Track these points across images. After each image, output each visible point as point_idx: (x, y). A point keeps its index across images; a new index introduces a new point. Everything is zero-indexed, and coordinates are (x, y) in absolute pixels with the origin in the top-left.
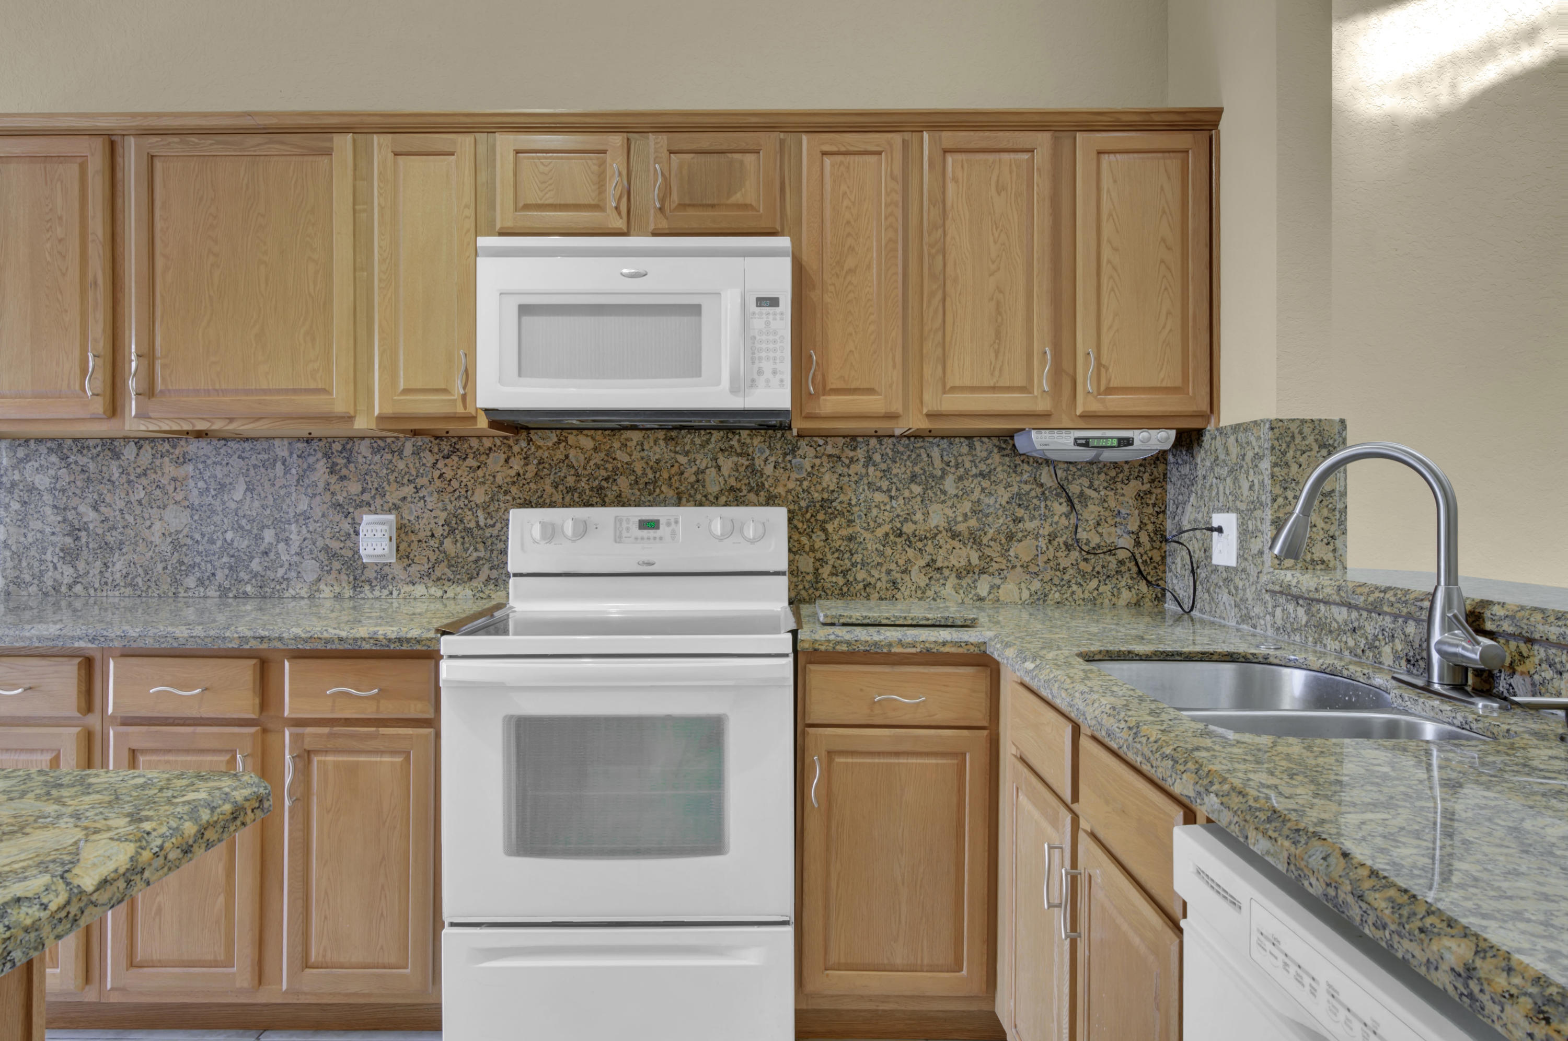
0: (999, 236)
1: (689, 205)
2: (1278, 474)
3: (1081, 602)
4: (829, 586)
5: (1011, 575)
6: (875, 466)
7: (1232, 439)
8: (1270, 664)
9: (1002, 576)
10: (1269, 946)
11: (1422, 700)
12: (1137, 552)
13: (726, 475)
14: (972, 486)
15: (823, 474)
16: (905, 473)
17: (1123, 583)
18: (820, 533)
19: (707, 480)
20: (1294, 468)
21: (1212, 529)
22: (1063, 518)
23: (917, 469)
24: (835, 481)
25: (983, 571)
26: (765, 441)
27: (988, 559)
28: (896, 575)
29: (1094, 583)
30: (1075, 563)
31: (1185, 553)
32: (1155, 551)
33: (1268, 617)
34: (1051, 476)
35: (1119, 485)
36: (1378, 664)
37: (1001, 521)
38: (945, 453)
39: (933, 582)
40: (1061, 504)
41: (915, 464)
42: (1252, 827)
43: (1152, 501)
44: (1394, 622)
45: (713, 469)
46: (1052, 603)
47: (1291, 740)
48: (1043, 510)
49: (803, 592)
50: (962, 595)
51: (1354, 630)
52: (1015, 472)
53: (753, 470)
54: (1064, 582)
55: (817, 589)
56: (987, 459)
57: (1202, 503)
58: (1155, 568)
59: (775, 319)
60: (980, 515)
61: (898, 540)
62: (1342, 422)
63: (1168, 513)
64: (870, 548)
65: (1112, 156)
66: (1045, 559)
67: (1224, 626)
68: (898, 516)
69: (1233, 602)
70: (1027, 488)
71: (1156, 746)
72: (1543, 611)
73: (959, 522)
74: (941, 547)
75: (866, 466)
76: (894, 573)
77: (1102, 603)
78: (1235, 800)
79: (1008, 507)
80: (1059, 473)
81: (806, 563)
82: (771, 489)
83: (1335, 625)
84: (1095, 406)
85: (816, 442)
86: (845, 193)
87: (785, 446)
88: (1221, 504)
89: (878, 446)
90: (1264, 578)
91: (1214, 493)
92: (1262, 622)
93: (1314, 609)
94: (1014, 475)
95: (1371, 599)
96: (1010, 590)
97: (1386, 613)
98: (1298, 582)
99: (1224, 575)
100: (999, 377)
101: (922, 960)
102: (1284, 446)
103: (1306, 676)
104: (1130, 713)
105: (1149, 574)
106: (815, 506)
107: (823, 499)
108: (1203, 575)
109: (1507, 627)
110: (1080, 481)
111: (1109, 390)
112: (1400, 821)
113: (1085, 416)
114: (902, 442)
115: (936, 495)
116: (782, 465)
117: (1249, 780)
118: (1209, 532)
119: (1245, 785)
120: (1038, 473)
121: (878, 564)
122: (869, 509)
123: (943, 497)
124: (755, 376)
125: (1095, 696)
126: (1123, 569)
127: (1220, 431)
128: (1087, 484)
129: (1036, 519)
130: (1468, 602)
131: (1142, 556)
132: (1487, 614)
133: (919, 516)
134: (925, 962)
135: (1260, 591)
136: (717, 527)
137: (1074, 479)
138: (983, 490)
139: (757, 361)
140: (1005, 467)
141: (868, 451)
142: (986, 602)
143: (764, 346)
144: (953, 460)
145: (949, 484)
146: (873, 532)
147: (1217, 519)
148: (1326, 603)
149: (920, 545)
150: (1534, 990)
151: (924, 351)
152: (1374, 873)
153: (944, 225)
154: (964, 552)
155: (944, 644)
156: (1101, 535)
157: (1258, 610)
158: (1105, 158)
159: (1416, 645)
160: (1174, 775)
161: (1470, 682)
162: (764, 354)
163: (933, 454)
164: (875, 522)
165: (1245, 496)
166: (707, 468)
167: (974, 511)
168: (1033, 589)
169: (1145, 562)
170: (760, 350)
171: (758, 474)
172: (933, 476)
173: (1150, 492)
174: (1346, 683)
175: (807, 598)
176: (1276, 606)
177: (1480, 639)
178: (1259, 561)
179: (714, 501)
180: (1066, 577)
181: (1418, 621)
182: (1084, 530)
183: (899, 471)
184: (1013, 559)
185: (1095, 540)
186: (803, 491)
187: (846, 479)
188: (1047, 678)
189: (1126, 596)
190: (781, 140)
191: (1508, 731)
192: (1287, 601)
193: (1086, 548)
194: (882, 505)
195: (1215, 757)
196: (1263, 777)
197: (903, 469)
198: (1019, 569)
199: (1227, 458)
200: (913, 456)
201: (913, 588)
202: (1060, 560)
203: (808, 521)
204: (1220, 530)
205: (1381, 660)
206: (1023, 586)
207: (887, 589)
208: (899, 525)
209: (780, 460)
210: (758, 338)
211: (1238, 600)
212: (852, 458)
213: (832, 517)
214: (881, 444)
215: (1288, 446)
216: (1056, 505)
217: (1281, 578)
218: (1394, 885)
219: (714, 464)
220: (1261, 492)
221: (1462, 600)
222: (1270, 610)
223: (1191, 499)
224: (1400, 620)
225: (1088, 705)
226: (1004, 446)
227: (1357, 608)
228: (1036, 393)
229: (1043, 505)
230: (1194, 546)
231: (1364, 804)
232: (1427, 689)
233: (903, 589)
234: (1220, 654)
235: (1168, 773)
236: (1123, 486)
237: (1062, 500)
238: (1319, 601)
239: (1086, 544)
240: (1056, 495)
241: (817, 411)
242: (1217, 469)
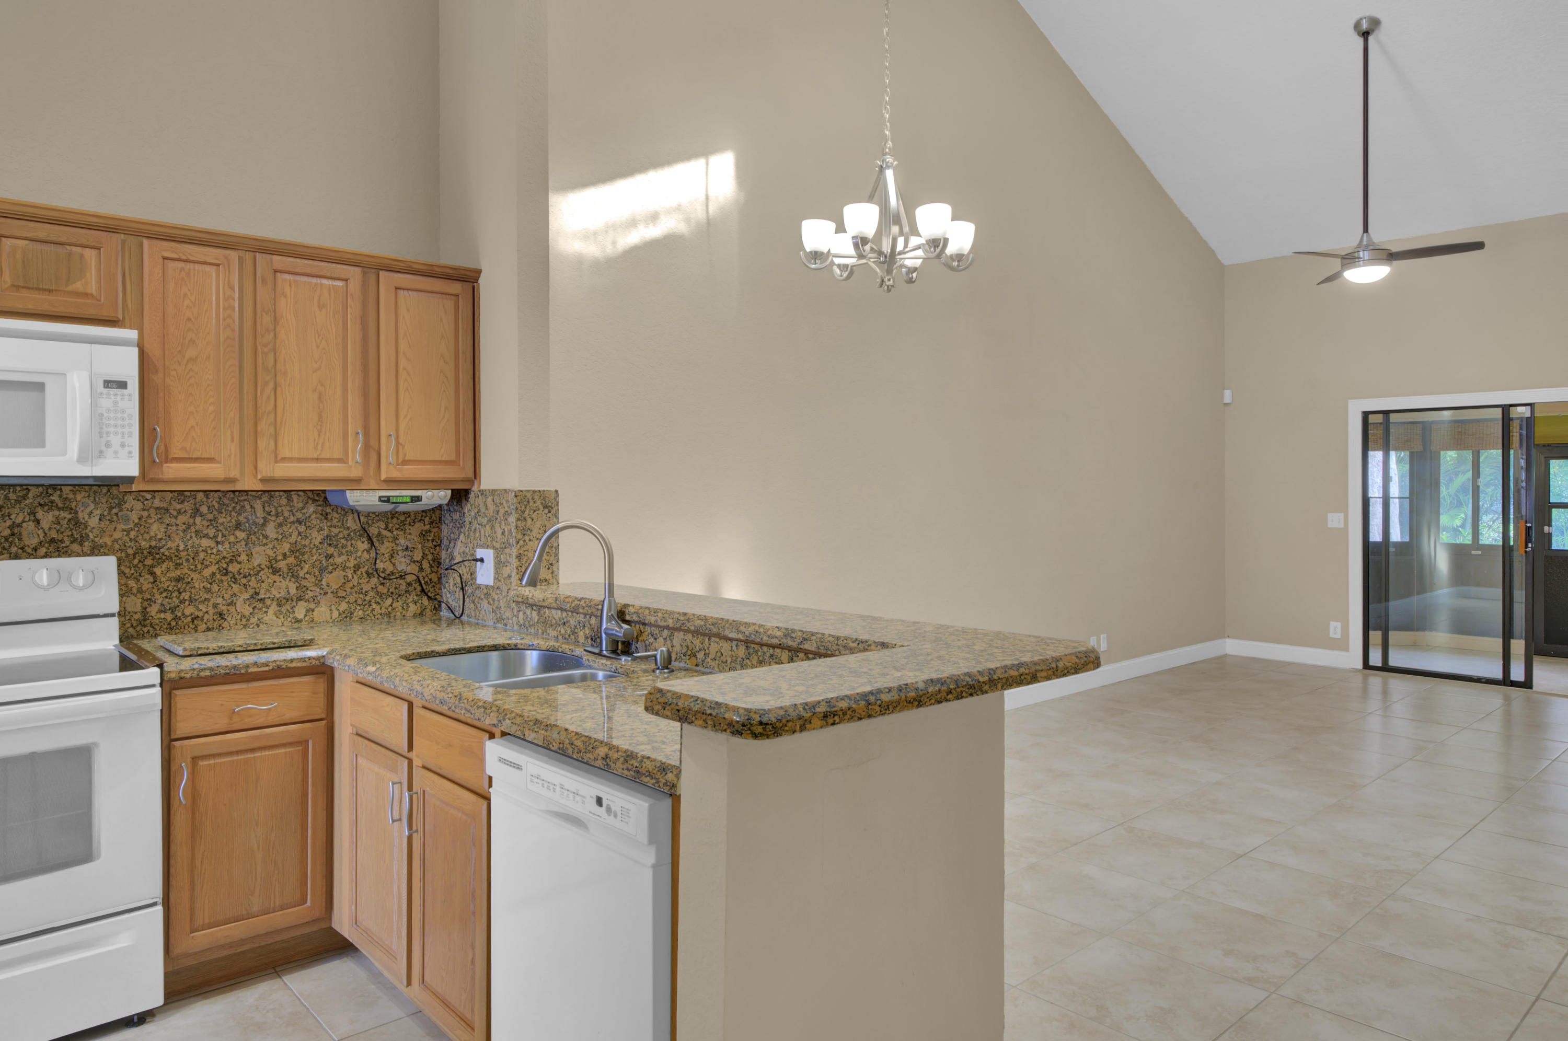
0: (320, 343)
1: (23, 287)
2: (520, 525)
3: (379, 616)
4: (157, 622)
5: (324, 601)
6: (202, 516)
7: (490, 499)
8: (518, 649)
9: (316, 601)
10: (536, 780)
11: (597, 661)
12: (420, 575)
13: (46, 527)
14: (291, 531)
15: (151, 524)
16: (230, 521)
17: (411, 599)
18: (148, 576)
19: (24, 533)
20: (529, 521)
21: (476, 560)
22: (365, 553)
23: (241, 518)
24: (163, 530)
25: (300, 599)
26: (89, 496)
27: (304, 589)
28: (224, 608)
29: (389, 601)
30: (374, 587)
31: (456, 575)
32: (434, 574)
33: (514, 618)
34: (355, 521)
35: (407, 527)
36: (577, 642)
37: (315, 558)
38: (266, 505)
39: (256, 611)
40: (363, 542)
41: (239, 514)
42: (527, 729)
43: (431, 538)
44: (585, 618)
45: (31, 523)
46: (357, 619)
47: (538, 689)
48: (349, 548)
49: (131, 630)
50: (282, 619)
51: (564, 624)
52: (326, 519)
53: (76, 522)
54: (366, 602)
55: (145, 626)
56: (303, 509)
57: (469, 541)
58: (434, 586)
59: (122, 399)
60: (298, 554)
61: (224, 578)
62: (556, 492)
63: (443, 546)
64: (197, 586)
65: (406, 292)
66: (352, 585)
67: (485, 626)
68: (224, 558)
69: (491, 610)
70: (335, 531)
71: (473, 703)
72: (649, 608)
73: (280, 561)
74: (263, 582)
75: (193, 517)
76: (220, 606)
77: (395, 616)
78: (518, 720)
79: (320, 546)
80: (362, 518)
81: (135, 604)
82: (96, 540)
83: (554, 621)
84: (395, 474)
85: (143, 497)
86: (185, 295)
87: (111, 501)
88: (482, 543)
89: (205, 499)
90: (512, 593)
91: (477, 535)
92: (510, 621)
93: (542, 612)
94: (325, 521)
95: (573, 605)
96: (322, 612)
97: (581, 613)
98: (533, 596)
99: (485, 591)
100: (322, 451)
101: (275, 903)
102: (523, 507)
103: (539, 655)
104: (453, 688)
105: (429, 591)
106: (142, 553)
107: (151, 546)
108: (470, 591)
109: (635, 618)
110: (378, 524)
111: (405, 462)
112: (586, 715)
113: (388, 481)
114: (228, 496)
115: (259, 539)
116: (108, 518)
117: (523, 709)
118: (474, 562)
119: (522, 712)
120: (345, 519)
121: (206, 599)
122: (197, 553)
123: (265, 541)
124: (103, 448)
125: (429, 682)
126: (411, 589)
127: (482, 492)
128: (383, 526)
129: (343, 555)
130: (619, 605)
131: (424, 578)
132: (627, 612)
133: (243, 557)
134: (277, 904)
135: (510, 601)
136: (43, 577)
137: (373, 523)
138: (300, 534)
139: (105, 435)
140: (318, 515)
141: (195, 504)
142: (303, 623)
143: (112, 422)
144: (273, 510)
145: (270, 530)
146: (200, 572)
147: (480, 553)
148: (549, 608)
149: (244, 581)
150: (624, 755)
151: (259, 429)
152: (577, 734)
153: (275, 329)
154: (284, 584)
155: (292, 661)
156: (394, 565)
157: (508, 614)
158: (401, 292)
159: (596, 630)
160: (485, 716)
161: (620, 648)
162: (112, 430)
163: (255, 506)
164: (203, 564)
165: (499, 538)
166: (24, 521)
167: (292, 551)
168: (341, 609)
169: (426, 583)
170: (108, 426)
171: (82, 526)
172: (255, 523)
173: (430, 531)
174: (560, 656)
175: (135, 635)
176: (519, 611)
177: (623, 625)
178: (508, 581)
179: (33, 554)
180: (368, 598)
181: (596, 616)
182: (382, 561)
183: (224, 520)
184: (325, 587)
185: (390, 568)
186: (131, 540)
187: (174, 528)
188: (388, 675)
189: (413, 608)
190: (122, 240)
191: (633, 670)
192: (526, 607)
193: (383, 575)
194: (208, 549)
195: (505, 702)
196: (529, 708)
197: (229, 519)
198: (330, 595)
199: (487, 512)
200: (238, 507)
201: (239, 617)
202: (363, 586)
203: (136, 566)
204: (482, 560)
205: (578, 640)
206: (333, 608)
207: (214, 620)
208: (225, 566)
209: (106, 513)
210: (106, 415)
211: (494, 608)
212: (180, 510)
213: (161, 561)
214: (207, 498)
215: (526, 508)
216: (359, 543)
217: (523, 593)
218: (584, 736)
219: (32, 518)
220: (509, 537)
221: (616, 604)
222: (515, 613)
223: (461, 537)
224: (588, 616)
225: (424, 688)
226: (317, 498)
227: (566, 610)
228: (350, 463)
229: (349, 543)
230: (463, 570)
231: (573, 711)
232: (600, 654)
233: (229, 619)
234: (488, 646)
235: (482, 715)
236: (410, 527)
237: (364, 539)
238: (545, 607)
239: (383, 572)
240: (359, 536)
241: (161, 476)
242: (479, 519)
